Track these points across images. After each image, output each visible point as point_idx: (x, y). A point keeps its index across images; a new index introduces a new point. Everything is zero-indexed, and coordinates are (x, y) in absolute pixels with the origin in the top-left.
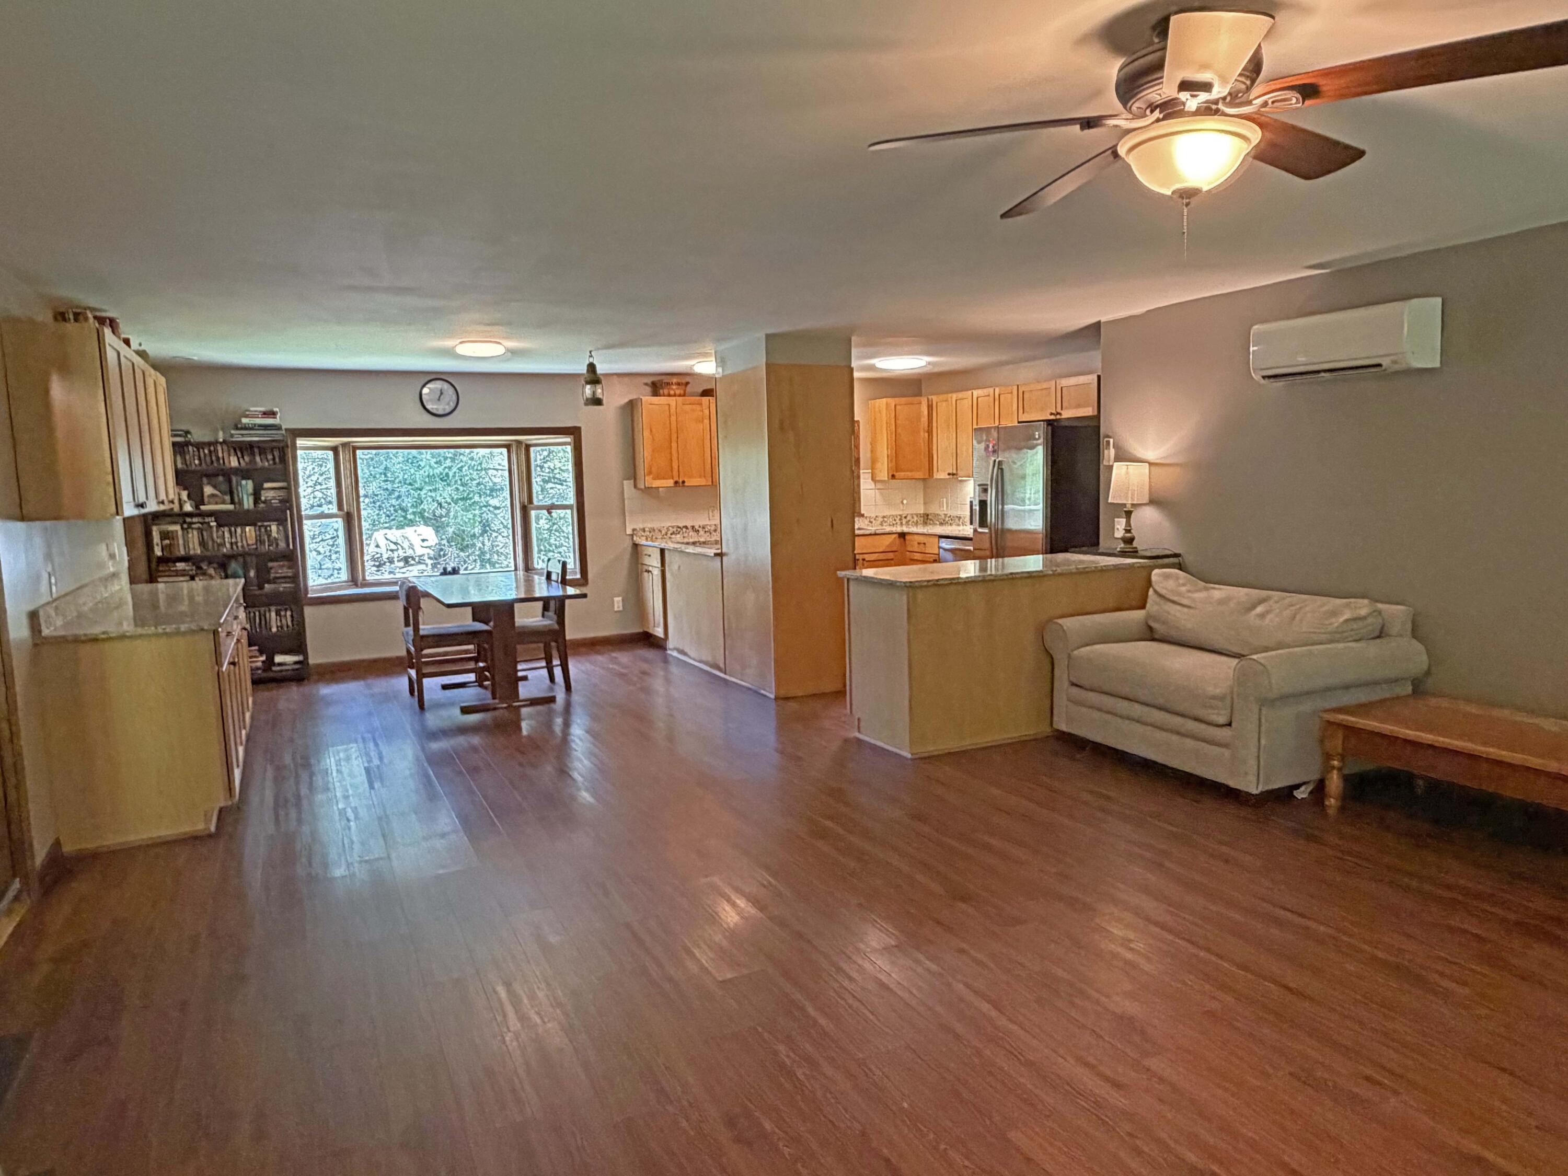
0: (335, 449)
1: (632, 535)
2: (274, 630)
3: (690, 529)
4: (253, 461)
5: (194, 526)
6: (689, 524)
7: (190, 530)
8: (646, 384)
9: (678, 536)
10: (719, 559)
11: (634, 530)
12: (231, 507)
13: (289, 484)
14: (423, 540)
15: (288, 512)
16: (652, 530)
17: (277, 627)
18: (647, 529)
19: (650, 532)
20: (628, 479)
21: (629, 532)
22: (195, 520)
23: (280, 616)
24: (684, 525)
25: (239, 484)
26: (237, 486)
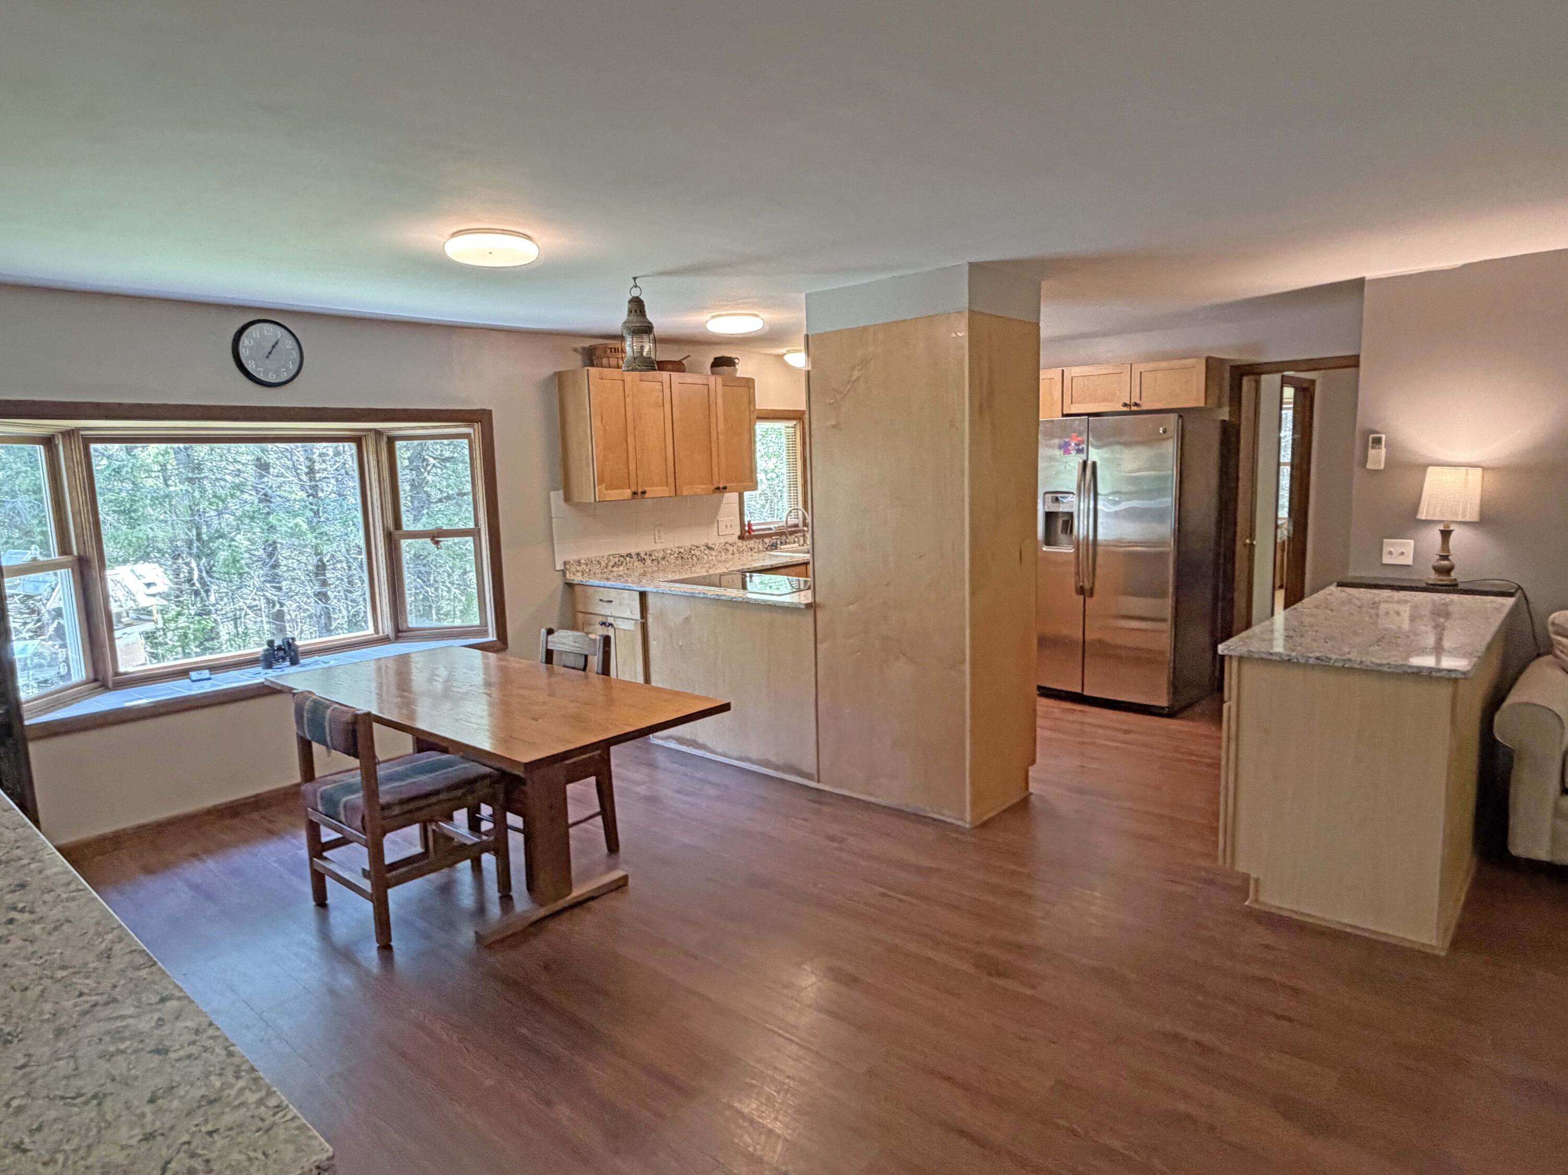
0: (48, 442)
1: (563, 572)
3: (635, 557)
6: (633, 551)
8: (576, 350)
9: (621, 568)
10: (811, 612)
11: (565, 563)
14: (149, 585)
16: (589, 562)
18: (582, 561)
19: (587, 565)
20: (556, 489)
21: (559, 566)
24: (627, 552)
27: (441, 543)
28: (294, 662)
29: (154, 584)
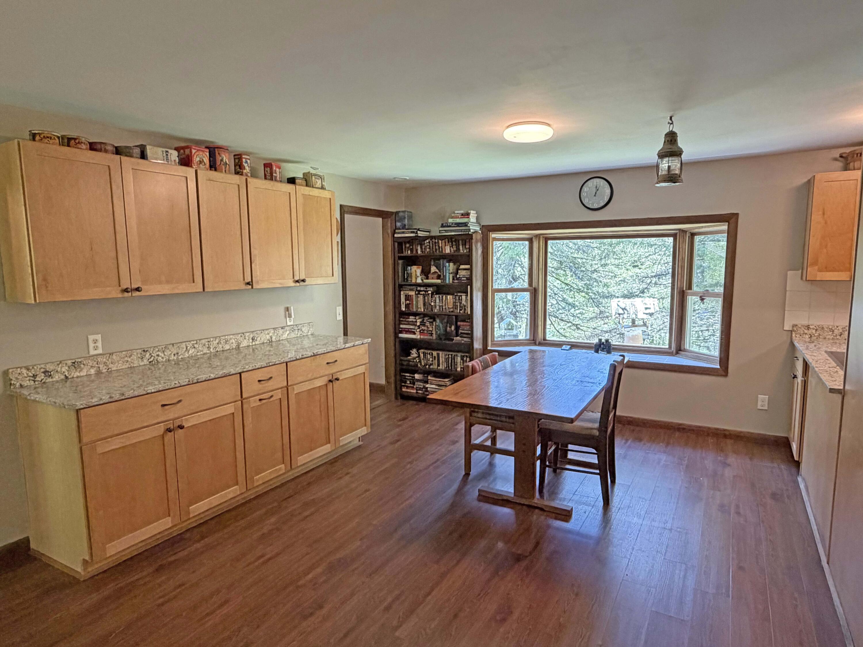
0: (531, 240)
1: (790, 332)
2: (459, 369)
4: (458, 249)
5: (421, 293)
7: (419, 295)
11: (793, 326)
12: (439, 281)
13: (471, 266)
14: (646, 308)
15: (469, 287)
17: (461, 368)
20: (794, 269)
21: (787, 327)
22: (422, 289)
23: (463, 360)
25: (444, 266)
26: (443, 268)
27: (705, 300)
28: (609, 352)
29: (650, 308)
